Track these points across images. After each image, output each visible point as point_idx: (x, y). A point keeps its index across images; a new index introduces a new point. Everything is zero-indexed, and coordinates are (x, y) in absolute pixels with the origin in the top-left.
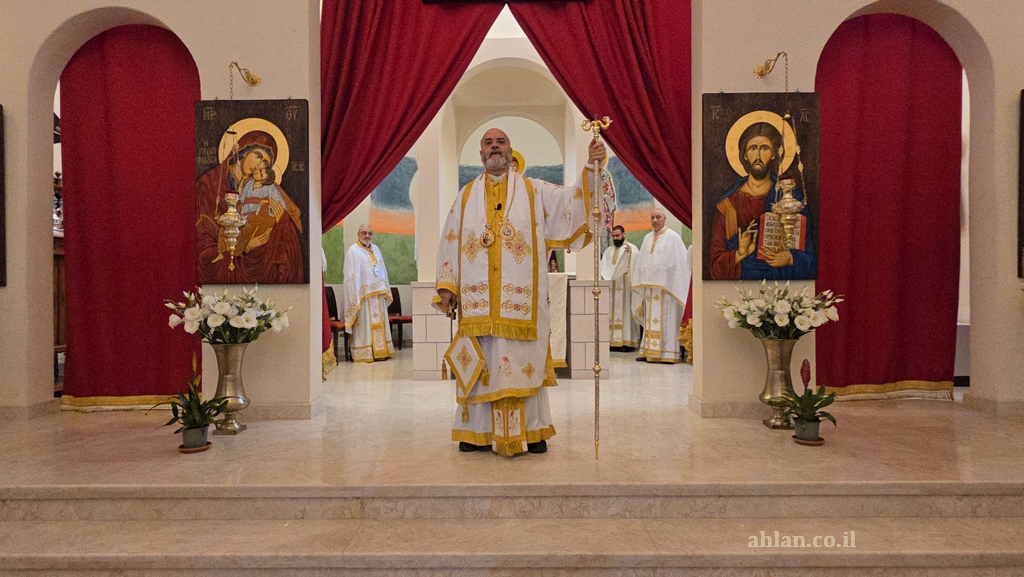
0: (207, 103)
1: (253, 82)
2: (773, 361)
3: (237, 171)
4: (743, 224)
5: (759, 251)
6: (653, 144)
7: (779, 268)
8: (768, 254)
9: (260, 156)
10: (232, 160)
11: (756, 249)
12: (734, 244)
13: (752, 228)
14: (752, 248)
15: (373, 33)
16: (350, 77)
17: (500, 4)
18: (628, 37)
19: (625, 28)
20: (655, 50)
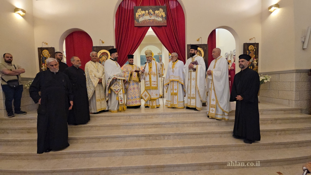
1: (103, 43)
3: (101, 60)
10: (100, 57)
15: (125, 32)
16: (121, 41)
17: (149, 27)
18: (173, 33)
19: (173, 31)
20: (179, 35)
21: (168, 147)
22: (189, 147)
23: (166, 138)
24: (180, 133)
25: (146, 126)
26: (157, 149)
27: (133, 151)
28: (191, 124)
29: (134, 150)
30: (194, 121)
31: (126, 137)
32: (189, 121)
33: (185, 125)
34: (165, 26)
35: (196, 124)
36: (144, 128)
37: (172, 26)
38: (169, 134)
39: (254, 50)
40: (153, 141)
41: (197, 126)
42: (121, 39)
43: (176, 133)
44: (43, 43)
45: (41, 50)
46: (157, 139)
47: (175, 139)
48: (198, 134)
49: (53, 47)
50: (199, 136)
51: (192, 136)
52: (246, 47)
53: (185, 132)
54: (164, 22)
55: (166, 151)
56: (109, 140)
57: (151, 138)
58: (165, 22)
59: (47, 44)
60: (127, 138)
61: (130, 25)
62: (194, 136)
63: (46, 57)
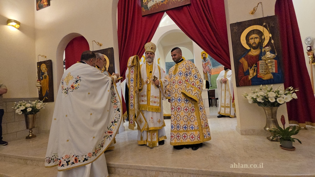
1: (101, 45)
2: (268, 115)
4: (250, 66)
5: (258, 75)
7: (267, 80)
8: (262, 75)
11: (257, 74)
12: (248, 73)
13: (254, 67)
14: (255, 74)
15: (130, 27)
16: (125, 40)
17: (163, 12)
34: (188, 5)
37: (198, 2)
44: (40, 56)
49: (50, 60)
59: (46, 57)
61: (136, 16)
63: (44, 72)
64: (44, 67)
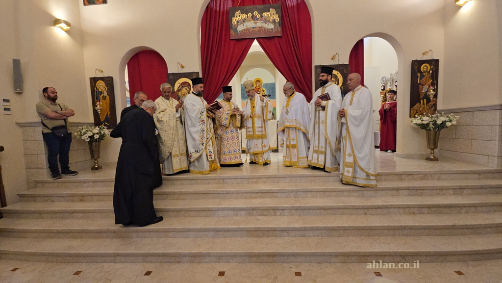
0: (170, 74)
1: (183, 67)
3: (180, 93)
6: (300, 80)
9: (186, 89)
10: (179, 90)
15: (216, 49)
16: (210, 63)
17: (253, 39)
18: (293, 48)
19: (292, 45)
20: (301, 51)
21: (280, 226)
22: (312, 227)
23: (278, 213)
24: (299, 207)
25: (248, 195)
26: (263, 229)
27: (228, 231)
28: (319, 193)
29: (228, 229)
30: (323, 188)
31: (218, 210)
32: (315, 189)
33: (309, 194)
34: (279, 37)
35: (327, 194)
36: (245, 198)
37: (289, 37)
38: (282, 207)
39: (430, 71)
40: (258, 217)
41: (328, 197)
42: (210, 60)
43: (293, 205)
44: (97, 71)
45: (94, 81)
46: (264, 215)
47: (292, 215)
48: (328, 209)
49: (110, 76)
50: (329, 211)
51: (318, 212)
52: (416, 67)
53: (308, 205)
54: (277, 31)
55: (278, 232)
56: (192, 214)
57: (255, 212)
58: (280, 29)
59: (102, 72)
60: (219, 212)
61: (223, 38)
62: (322, 211)
63: (101, 92)
64: (101, 85)
